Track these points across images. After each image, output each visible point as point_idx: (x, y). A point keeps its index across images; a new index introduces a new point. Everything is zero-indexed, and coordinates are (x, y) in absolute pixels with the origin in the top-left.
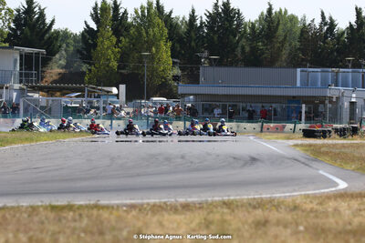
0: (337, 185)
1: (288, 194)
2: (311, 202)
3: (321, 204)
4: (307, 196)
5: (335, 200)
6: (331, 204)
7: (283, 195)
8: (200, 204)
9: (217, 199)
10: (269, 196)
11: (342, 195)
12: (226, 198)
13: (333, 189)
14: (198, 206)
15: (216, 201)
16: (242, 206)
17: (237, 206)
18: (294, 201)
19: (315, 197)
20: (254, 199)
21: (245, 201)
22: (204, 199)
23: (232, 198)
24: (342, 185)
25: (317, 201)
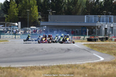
0: (100, 59)
1: (81, 63)
2: (90, 65)
3: (94, 66)
4: (89, 63)
5: (99, 64)
6: (98, 66)
7: (80, 63)
8: (49, 66)
9: (55, 64)
10: (74, 63)
11: (102, 63)
12: (58, 64)
13: (99, 61)
14: (48, 67)
15: (54, 66)
16: (64, 67)
17: (63, 67)
18: (84, 65)
19: (92, 63)
20: (69, 64)
21: (65, 65)
22: (50, 65)
23: (61, 64)
24: (102, 59)
25: (93, 65)
